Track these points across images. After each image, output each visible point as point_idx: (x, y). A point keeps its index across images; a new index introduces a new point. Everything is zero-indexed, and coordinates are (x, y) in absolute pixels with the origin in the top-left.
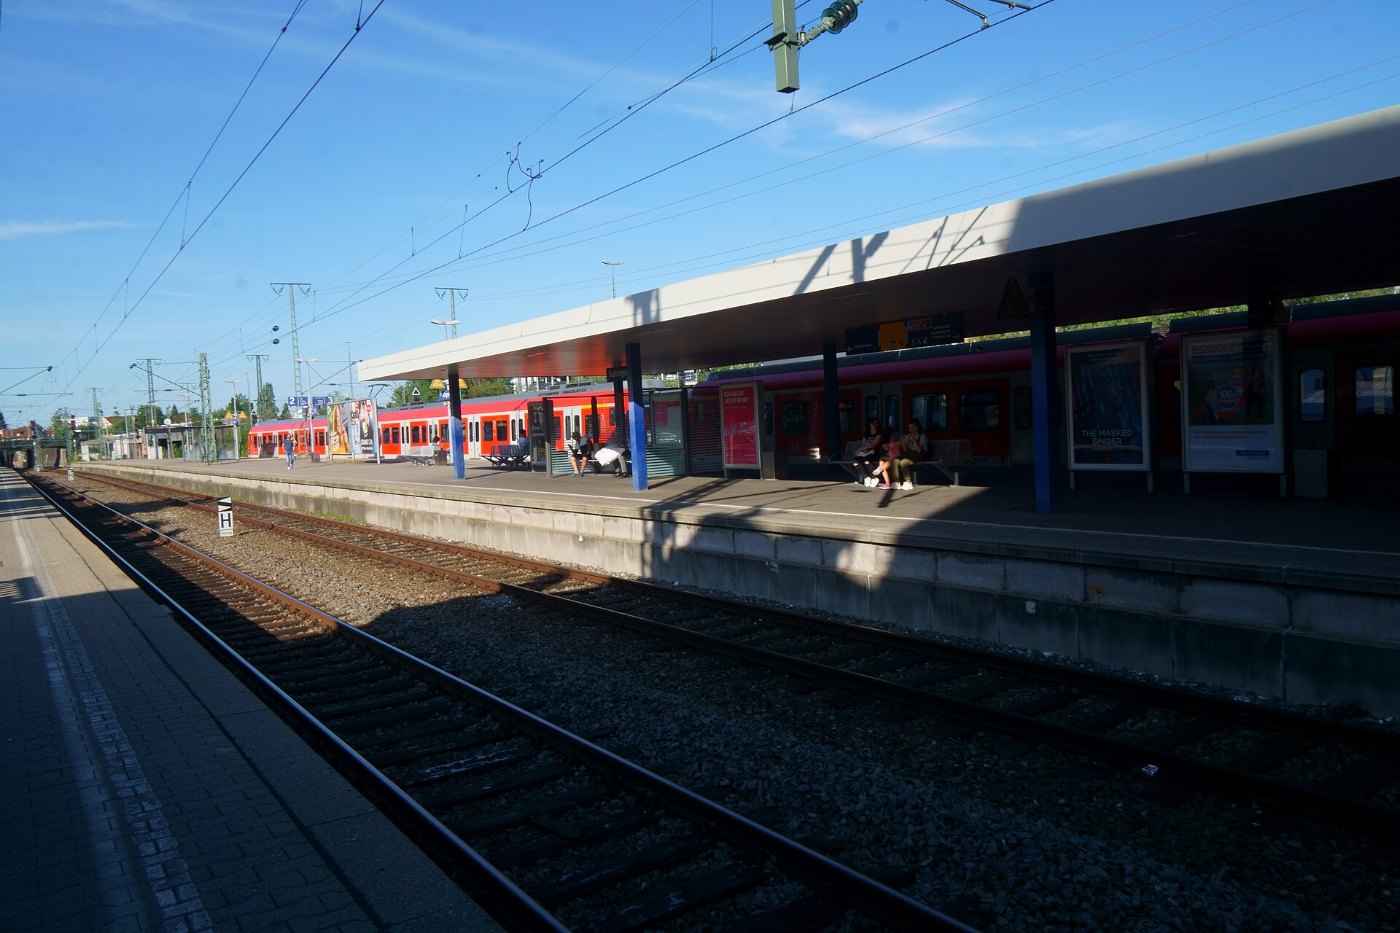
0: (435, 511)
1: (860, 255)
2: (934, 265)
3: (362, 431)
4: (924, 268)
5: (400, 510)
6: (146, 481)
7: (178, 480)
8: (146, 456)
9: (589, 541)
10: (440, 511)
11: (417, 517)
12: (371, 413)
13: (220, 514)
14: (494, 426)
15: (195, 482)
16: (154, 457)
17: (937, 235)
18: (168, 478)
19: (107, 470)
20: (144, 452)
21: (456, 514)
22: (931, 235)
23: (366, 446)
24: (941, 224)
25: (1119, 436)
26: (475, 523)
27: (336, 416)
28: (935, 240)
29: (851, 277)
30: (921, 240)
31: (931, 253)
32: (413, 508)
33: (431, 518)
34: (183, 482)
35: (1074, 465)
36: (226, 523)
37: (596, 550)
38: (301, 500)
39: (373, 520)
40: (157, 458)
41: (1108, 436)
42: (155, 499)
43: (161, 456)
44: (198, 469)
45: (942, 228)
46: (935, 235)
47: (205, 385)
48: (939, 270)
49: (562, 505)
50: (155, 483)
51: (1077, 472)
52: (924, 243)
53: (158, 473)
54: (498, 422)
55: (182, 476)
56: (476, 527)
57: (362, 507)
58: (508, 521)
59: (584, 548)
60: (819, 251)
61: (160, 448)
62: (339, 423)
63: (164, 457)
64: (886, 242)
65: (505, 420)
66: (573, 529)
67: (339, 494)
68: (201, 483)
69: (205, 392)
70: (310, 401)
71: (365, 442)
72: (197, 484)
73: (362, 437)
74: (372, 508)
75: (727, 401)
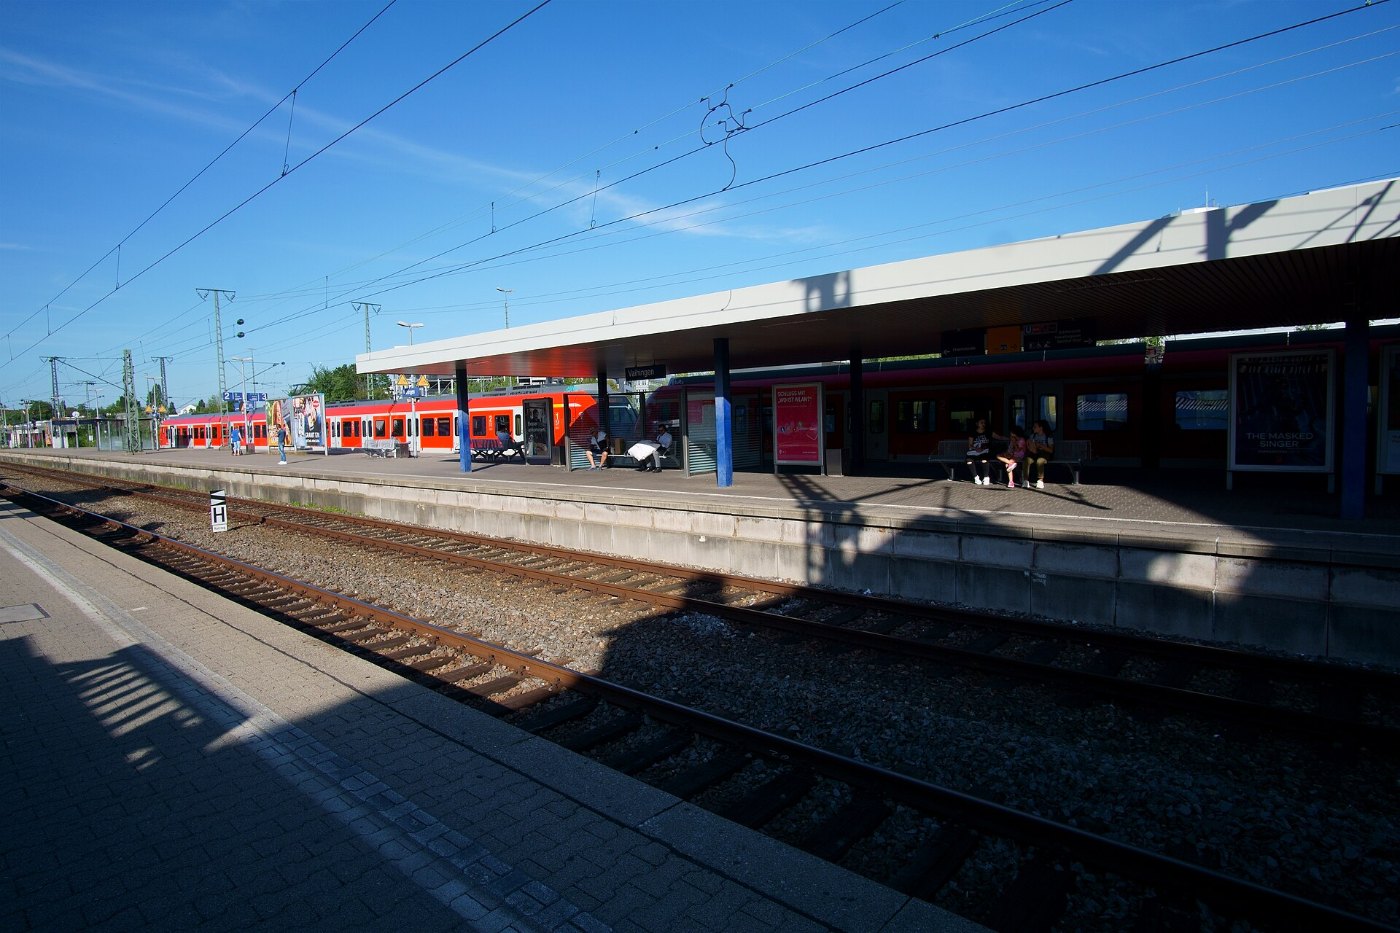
0: (465, 505)
1: (1218, 228)
2: (1362, 236)
3: (307, 426)
4: (1341, 241)
5: (415, 504)
6: (62, 469)
7: (101, 468)
8: (50, 445)
9: (713, 541)
10: (473, 506)
11: (439, 511)
12: (318, 409)
13: (212, 508)
14: (436, 423)
15: (124, 470)
16: (60, 447)
17: (1372, 203)
18: (89, 466)
19: (12, 458)
20: (48, 442)
21: (499, 508)
22: (1361, 200)
23: (312, 439)
24: (1381, 188)
25: (1295, 439)
26: (528, 519)
27: (276, 411)
28: (1365, 209)
29: (1202, 252)
30: (1342, 208)
31: (1358, 222)
32: (434, 501)
33: (465, 512)
34: (109, 470)
35: (1232, 465)
36: (219, 518)
37: (727, 552)
38: (269, 490)
39: (372, 512)
40: (63, 447)
41: (1281, 439)
42: (90, 488)
43: (66, 445)
44: (126, 458)
45: (1382, 194)
46: (1367, 202)
47: (129, 380)
48: (1371, 245)
49: (670, 503)
50: (73, 470)
51: (1236, 474)
52: (1348, 210)
53: (74, 461)
54: (439, 419)
55: (107, 465)
56: (532, 524)
57: (359, 499)
58: (580, 518)
59: (708, 548)
60: (1144, 225)
61: (66, 439)
62: (279, 417)
63: (70, 446)
64: (1271, 212)
65: (448, 418)
66: (687, 528)
67: (323, 485)
68: (132, 472)
69: (129, 387)
70: (244, 397)
71: (311, 435)
72: (127, 472)
73: (307, 430)
74: (373, 500)
75: (781, 400)
